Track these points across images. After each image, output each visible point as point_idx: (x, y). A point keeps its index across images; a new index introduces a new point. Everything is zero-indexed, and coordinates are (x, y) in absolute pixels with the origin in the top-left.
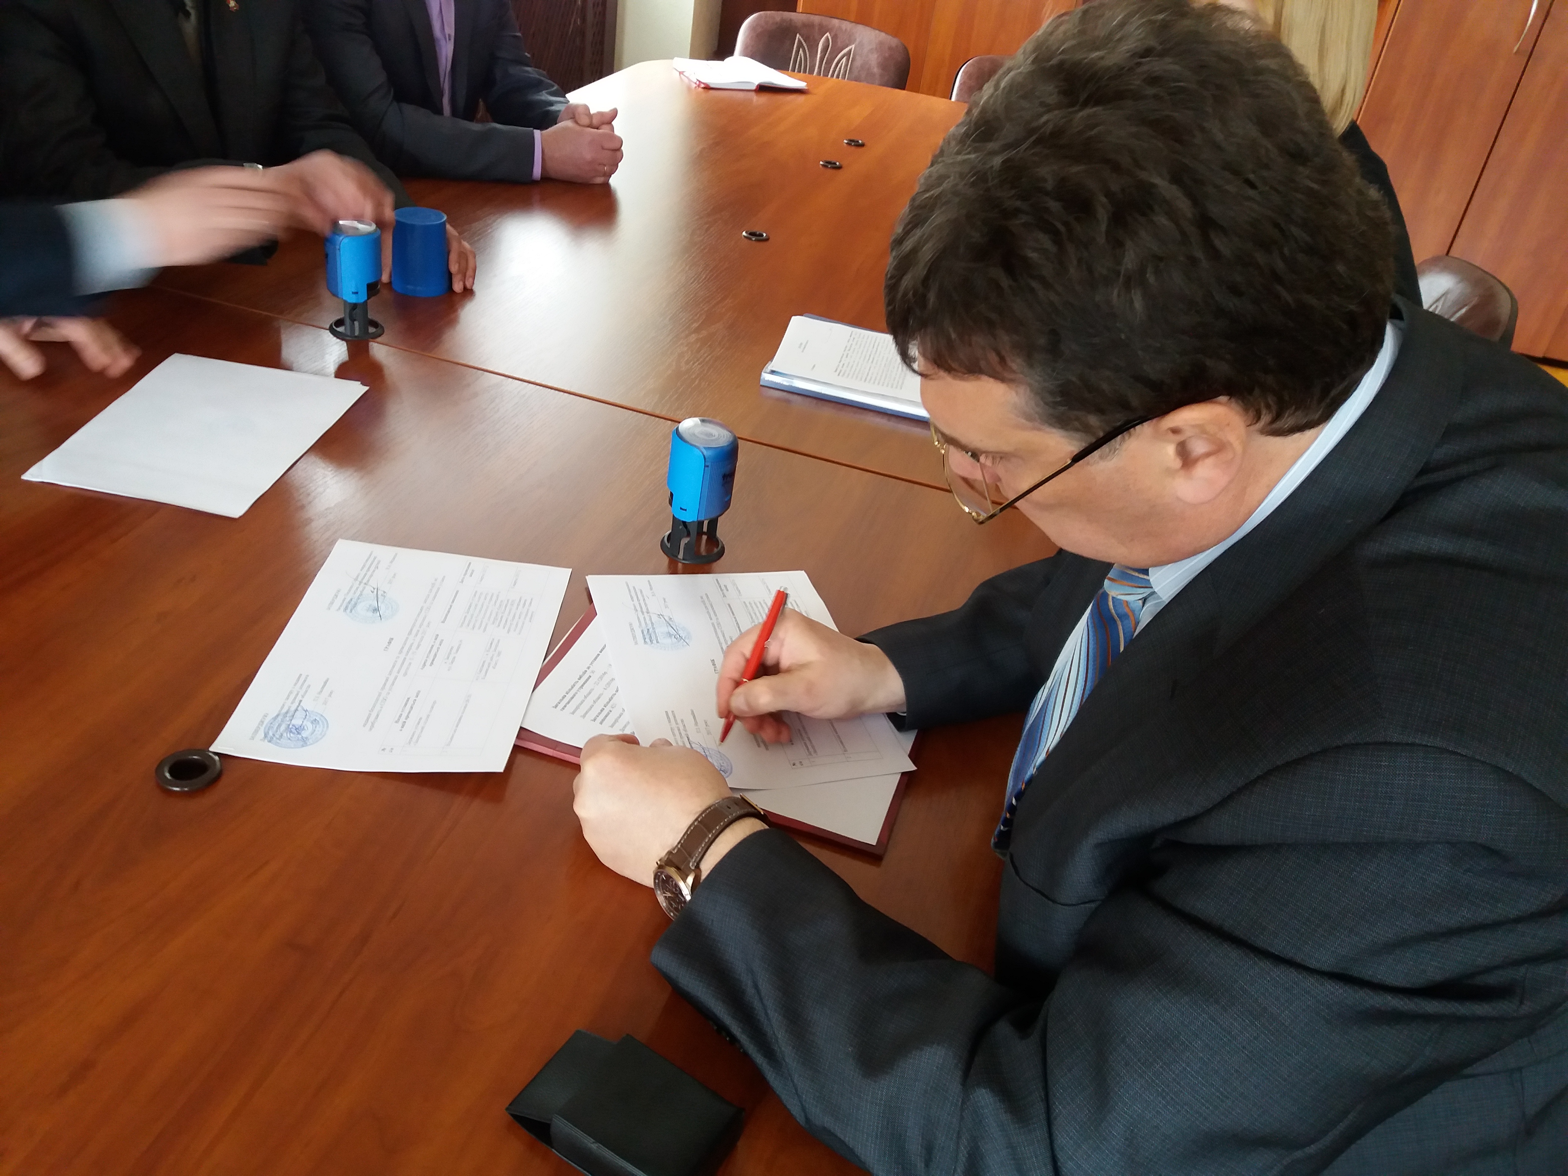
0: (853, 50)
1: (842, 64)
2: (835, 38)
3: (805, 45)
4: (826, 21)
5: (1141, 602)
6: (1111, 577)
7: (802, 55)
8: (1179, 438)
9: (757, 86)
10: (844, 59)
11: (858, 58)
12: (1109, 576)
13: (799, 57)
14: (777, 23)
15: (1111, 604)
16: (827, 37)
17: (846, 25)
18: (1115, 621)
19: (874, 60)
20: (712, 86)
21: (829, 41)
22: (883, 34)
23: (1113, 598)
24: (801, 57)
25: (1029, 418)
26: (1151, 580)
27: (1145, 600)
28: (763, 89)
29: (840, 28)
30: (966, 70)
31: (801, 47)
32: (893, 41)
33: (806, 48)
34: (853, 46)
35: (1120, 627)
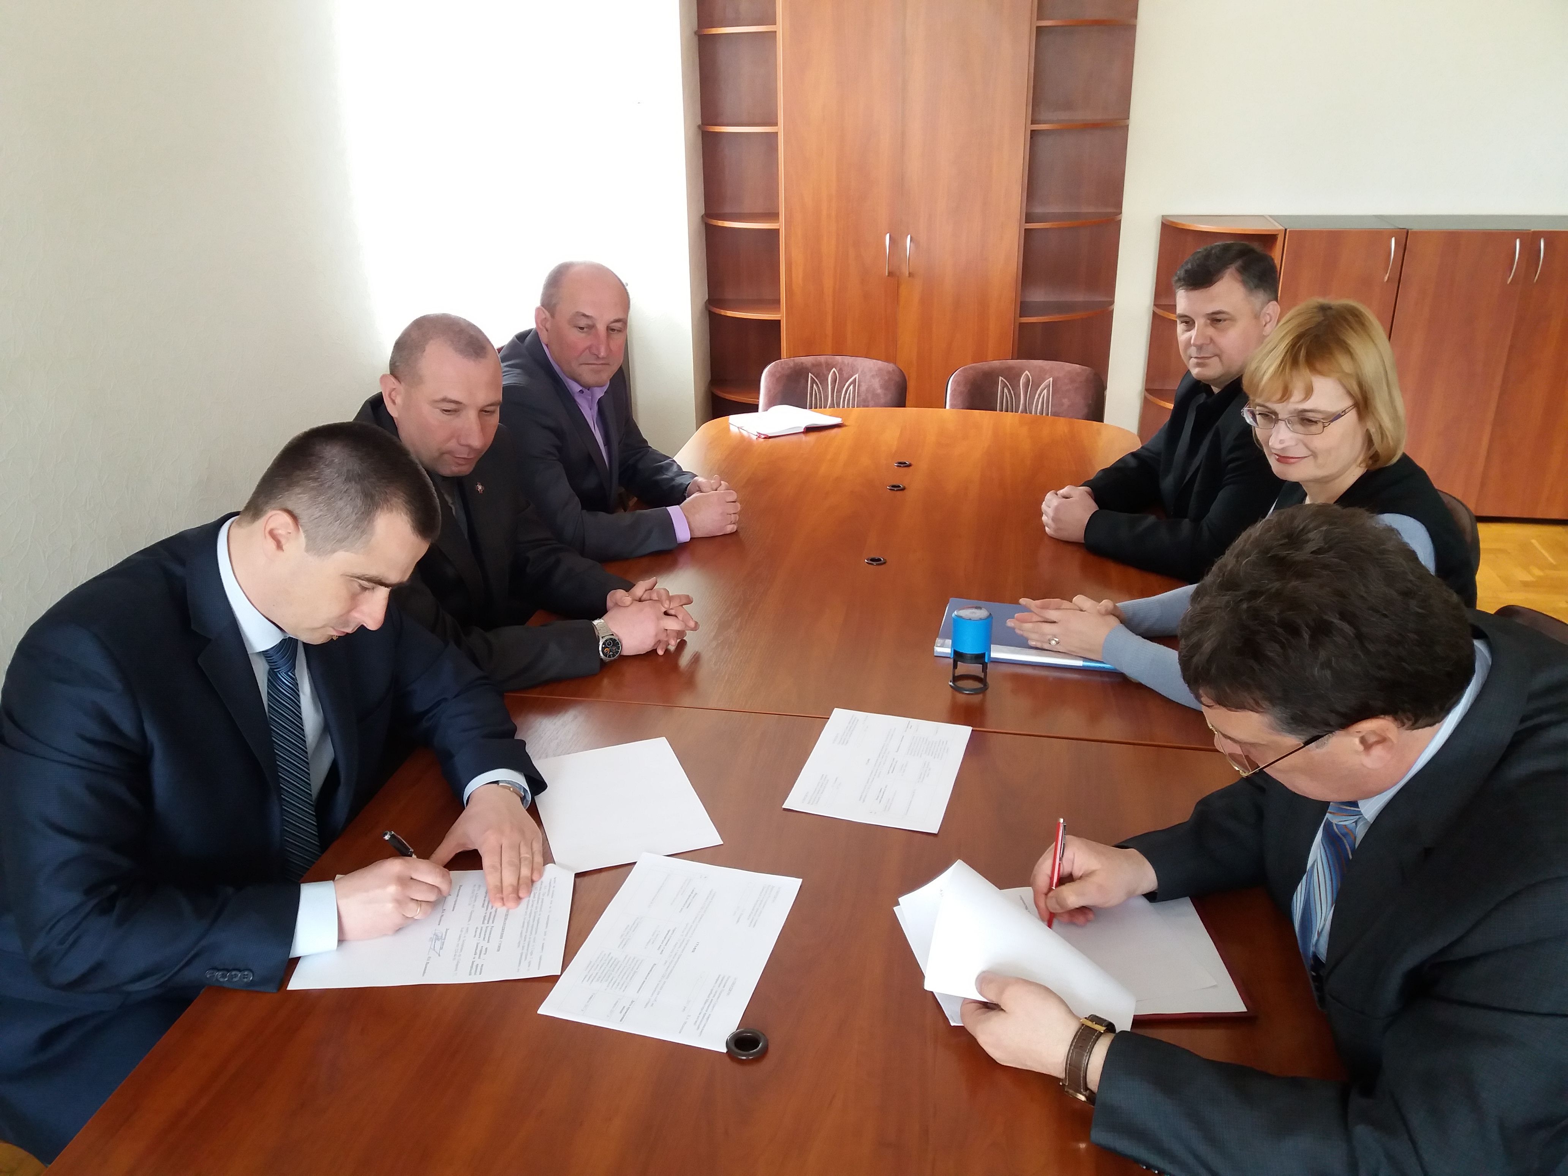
0: (857, 379)
1: (850, 391)
2: (840, 371)
3: (816, 380)
4: (830, 358)
5: (1354, 824)
6: (1330, 811)
7: (816, 389)
8: (1361, 735)
9: (804, 429)
10: (851, 387)
11: (863, 384)
12: (1329, 810)
13: (814, 390)
14: (791, 368)
15: (1335, 827)
16: (834, 371)
17: (848, 360)
18: (1341, 839)
19: (877, 384)
20: (770, 435)
21: (836, 374)
22: (880, 362)
23: (1336, 824)
24: (815, 391)
25: (1273, 728)
26: (1362, 811)
27: (1356, 822)
28: (809, 430)
29: (843, 362)
30: (955, 379)
31: (814, 383)
32: (890, 367)
33: (819, 383)
34: (857, 376)
35: (1345, 841)
